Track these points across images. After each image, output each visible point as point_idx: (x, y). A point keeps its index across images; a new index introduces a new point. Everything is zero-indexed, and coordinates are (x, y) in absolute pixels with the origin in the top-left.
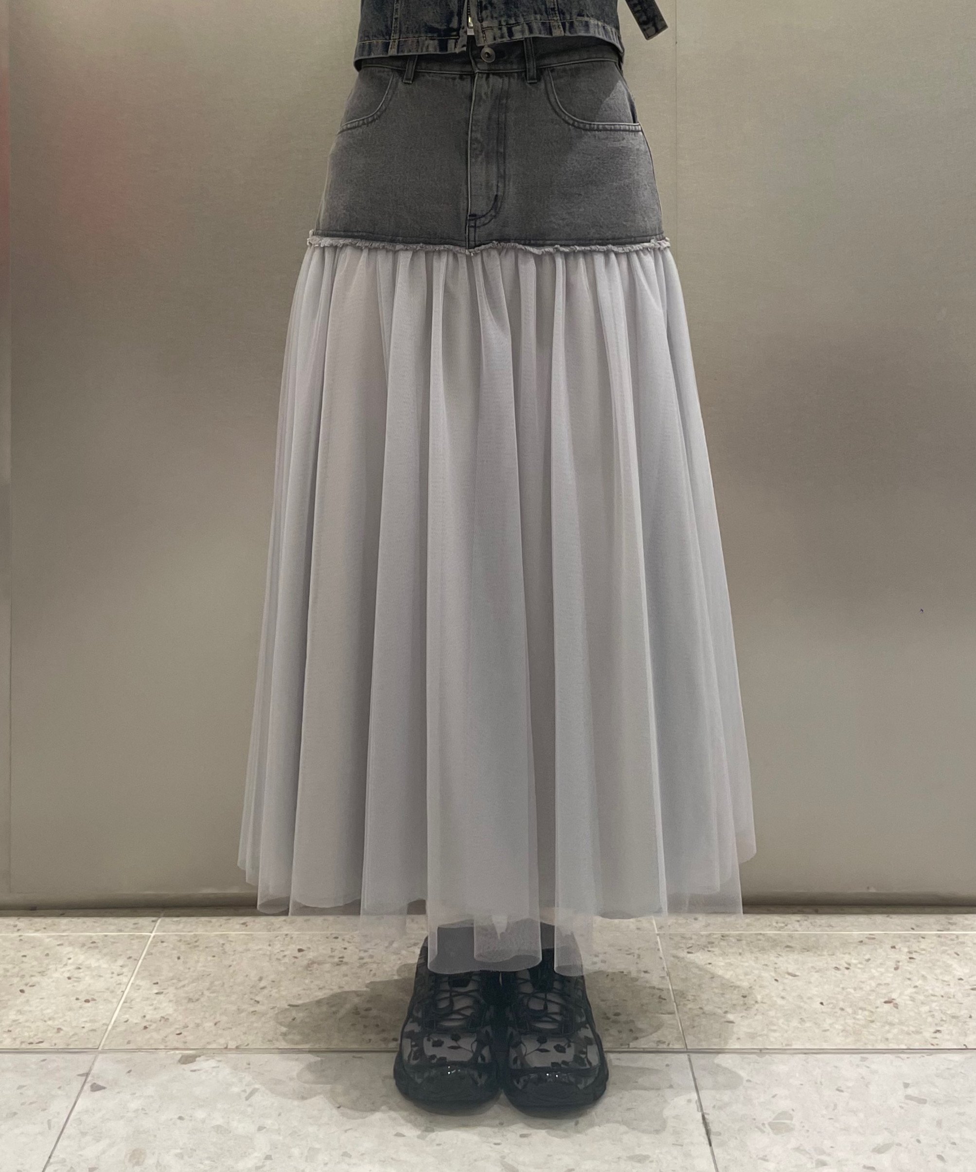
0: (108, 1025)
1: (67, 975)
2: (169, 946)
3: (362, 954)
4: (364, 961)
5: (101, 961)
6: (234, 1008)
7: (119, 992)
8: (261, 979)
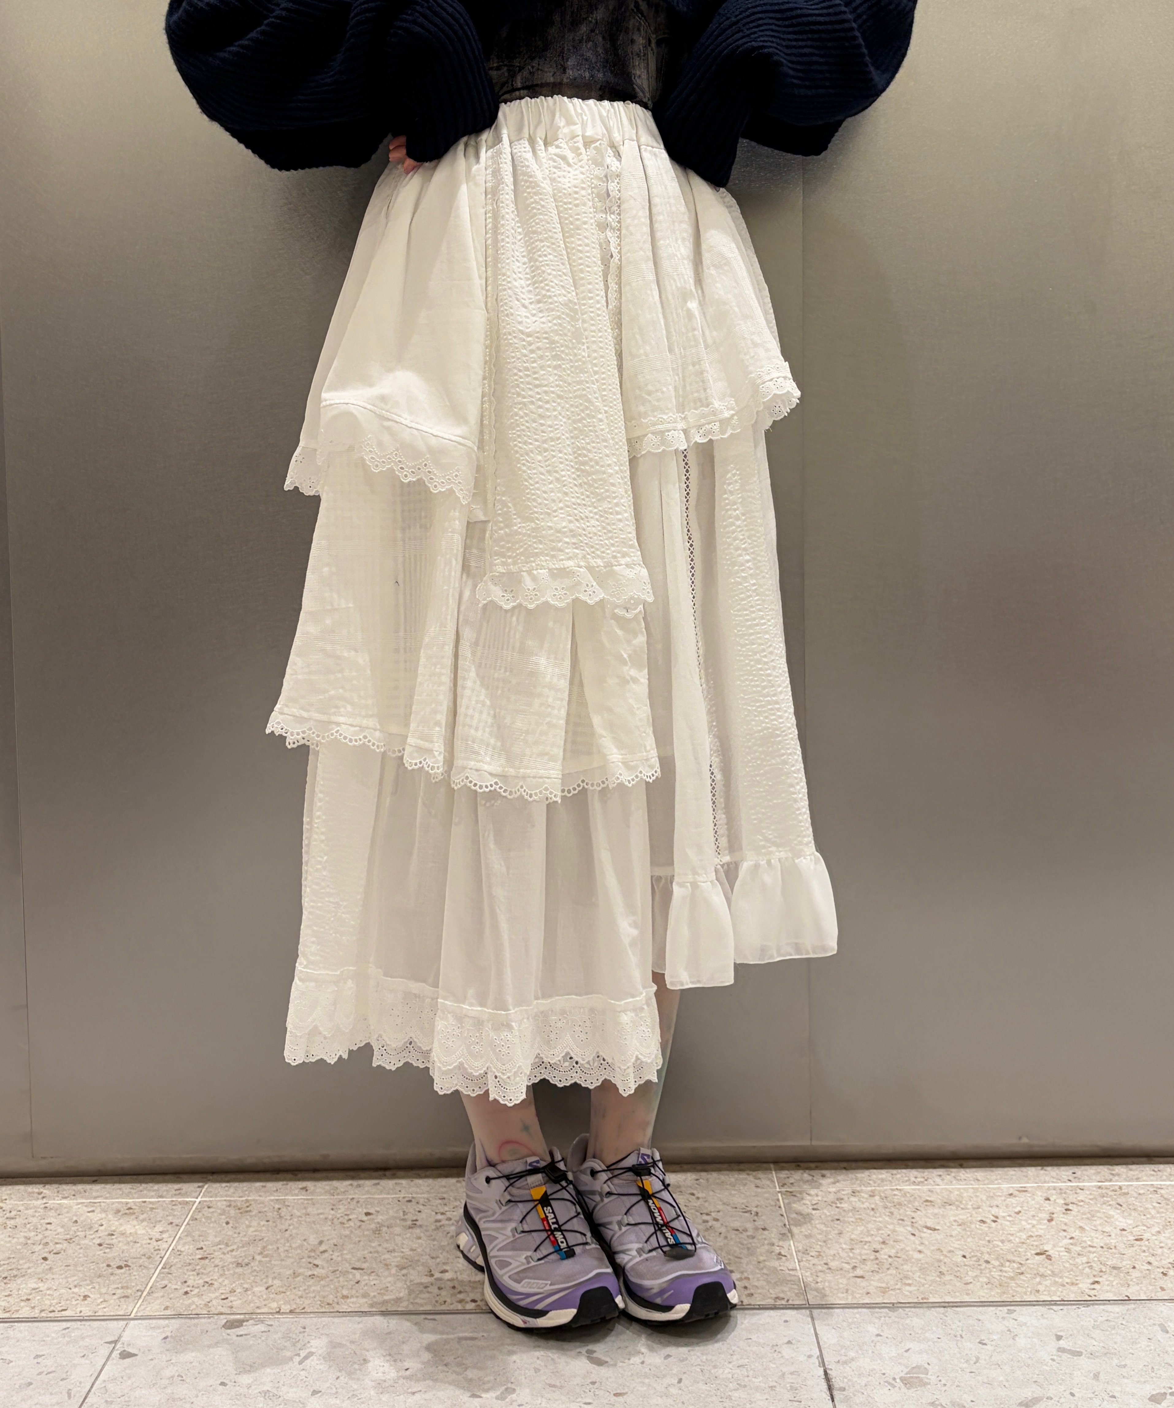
0: (142, 1292)
1: (98, 1241)
2: (216, 1212)
3: (439, 1217)
4: (441, 1223)
5: (137, 1227)
6: (291, 1272)
7: (158, 1258)
8: (321, 1243)
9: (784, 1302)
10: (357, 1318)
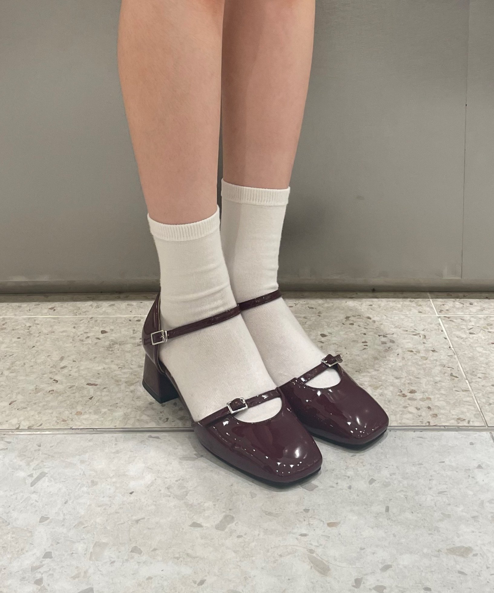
9: (465, 424)
10: (89, 436)
